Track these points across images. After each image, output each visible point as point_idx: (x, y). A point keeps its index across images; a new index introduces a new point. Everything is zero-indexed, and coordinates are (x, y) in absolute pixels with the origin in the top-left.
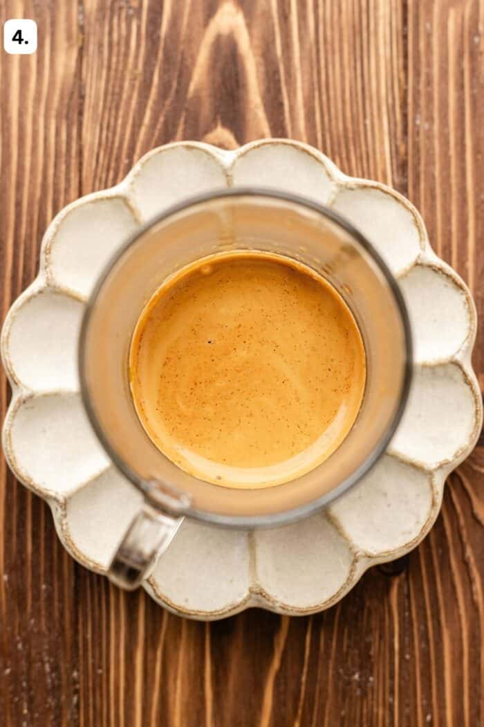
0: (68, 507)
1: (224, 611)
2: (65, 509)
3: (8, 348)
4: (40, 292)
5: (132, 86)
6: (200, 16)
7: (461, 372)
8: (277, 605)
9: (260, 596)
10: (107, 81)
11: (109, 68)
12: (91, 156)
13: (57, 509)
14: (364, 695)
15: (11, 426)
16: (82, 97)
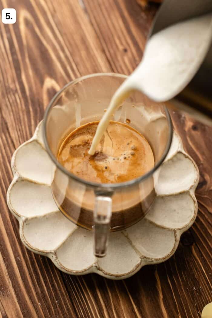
0: (57, 254)
1: (134, 270)
2: (56, 255)
3: (11, 205)
4: (17, 181)
5: (23, 115)
6: (39, 85)
7: (183, 155)
8: (153, 259)
9: (145, 258)
10: (14, 115)
11: (12, 111)
12: (17, 141)
13: (53, 257)
14: (200, 294)
15: (23, 232)
16: (6, 124)
